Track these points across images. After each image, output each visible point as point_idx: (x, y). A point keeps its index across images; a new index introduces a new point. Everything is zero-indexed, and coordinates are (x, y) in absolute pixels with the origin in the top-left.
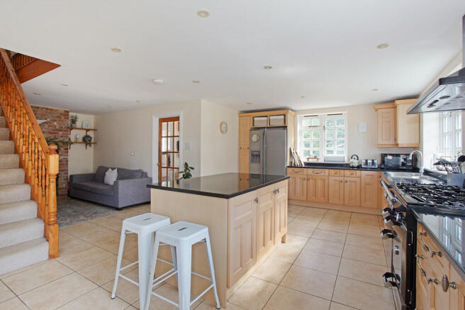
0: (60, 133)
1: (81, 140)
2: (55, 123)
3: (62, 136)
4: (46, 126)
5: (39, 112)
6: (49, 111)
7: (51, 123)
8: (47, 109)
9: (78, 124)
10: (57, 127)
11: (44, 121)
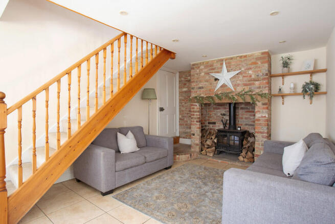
0: (257, 83)
1: (300, 90)
2: (250, 72)
3: (259, 88)
4: (241, 77)
5: (233, 63)
6: (243, 59)
7: (245, 73)
8: (241, 57)
9: (295, 67)
10: (253, 77)
11: (237, 72)
